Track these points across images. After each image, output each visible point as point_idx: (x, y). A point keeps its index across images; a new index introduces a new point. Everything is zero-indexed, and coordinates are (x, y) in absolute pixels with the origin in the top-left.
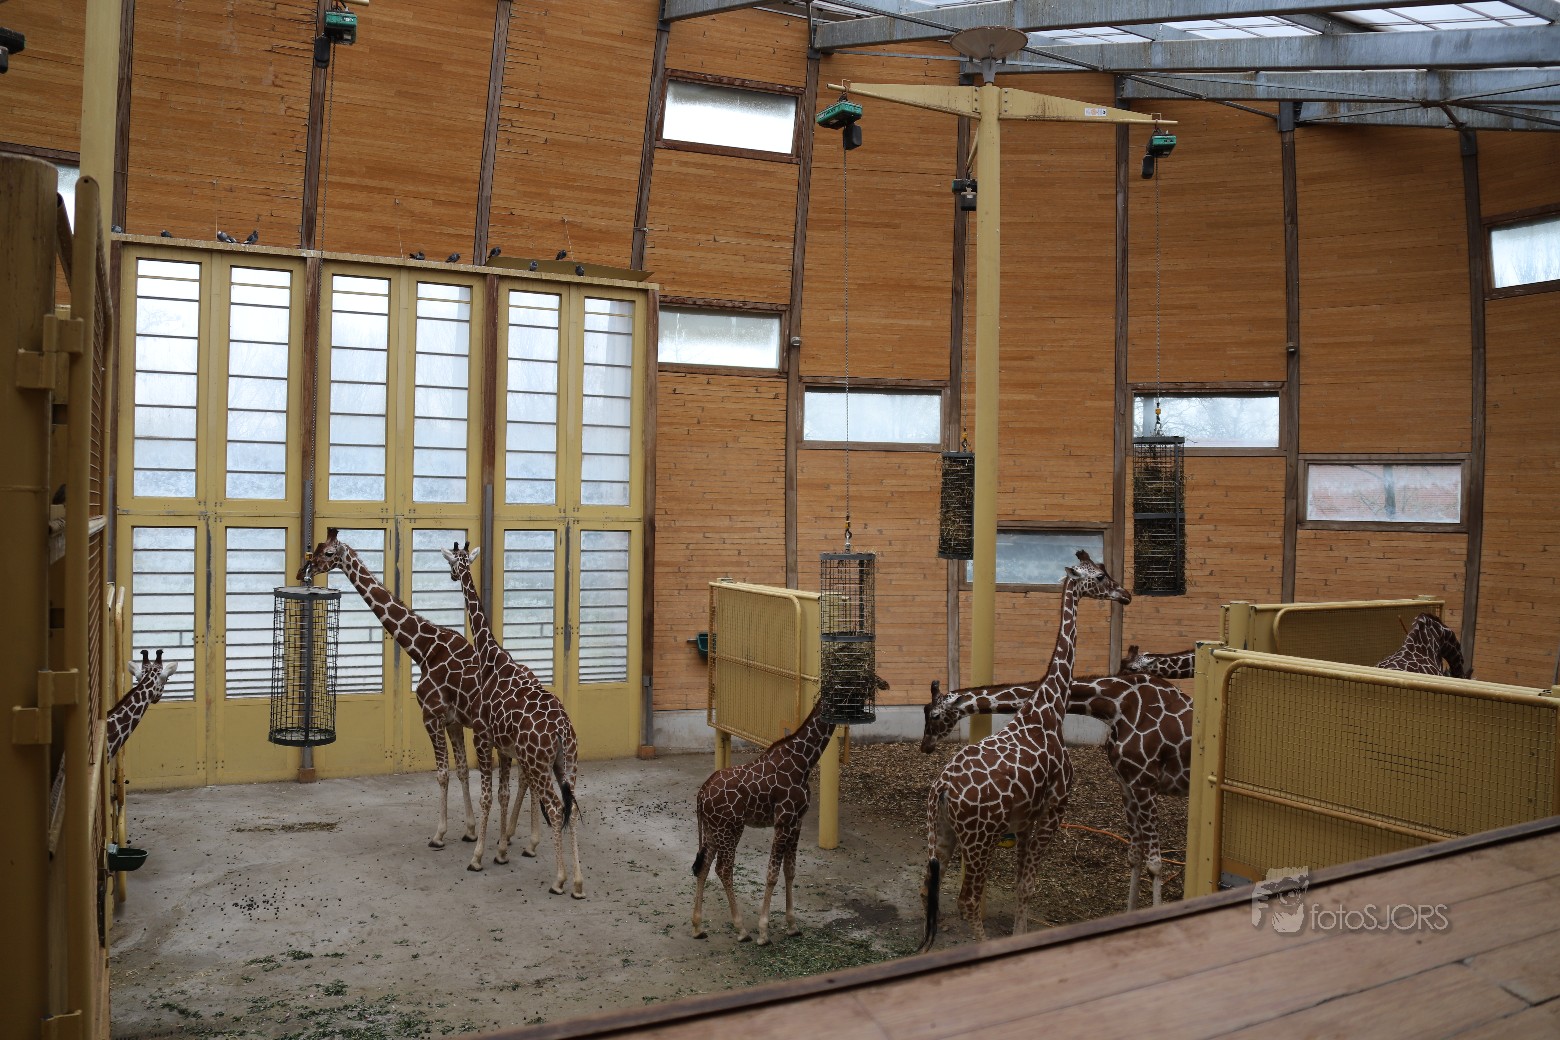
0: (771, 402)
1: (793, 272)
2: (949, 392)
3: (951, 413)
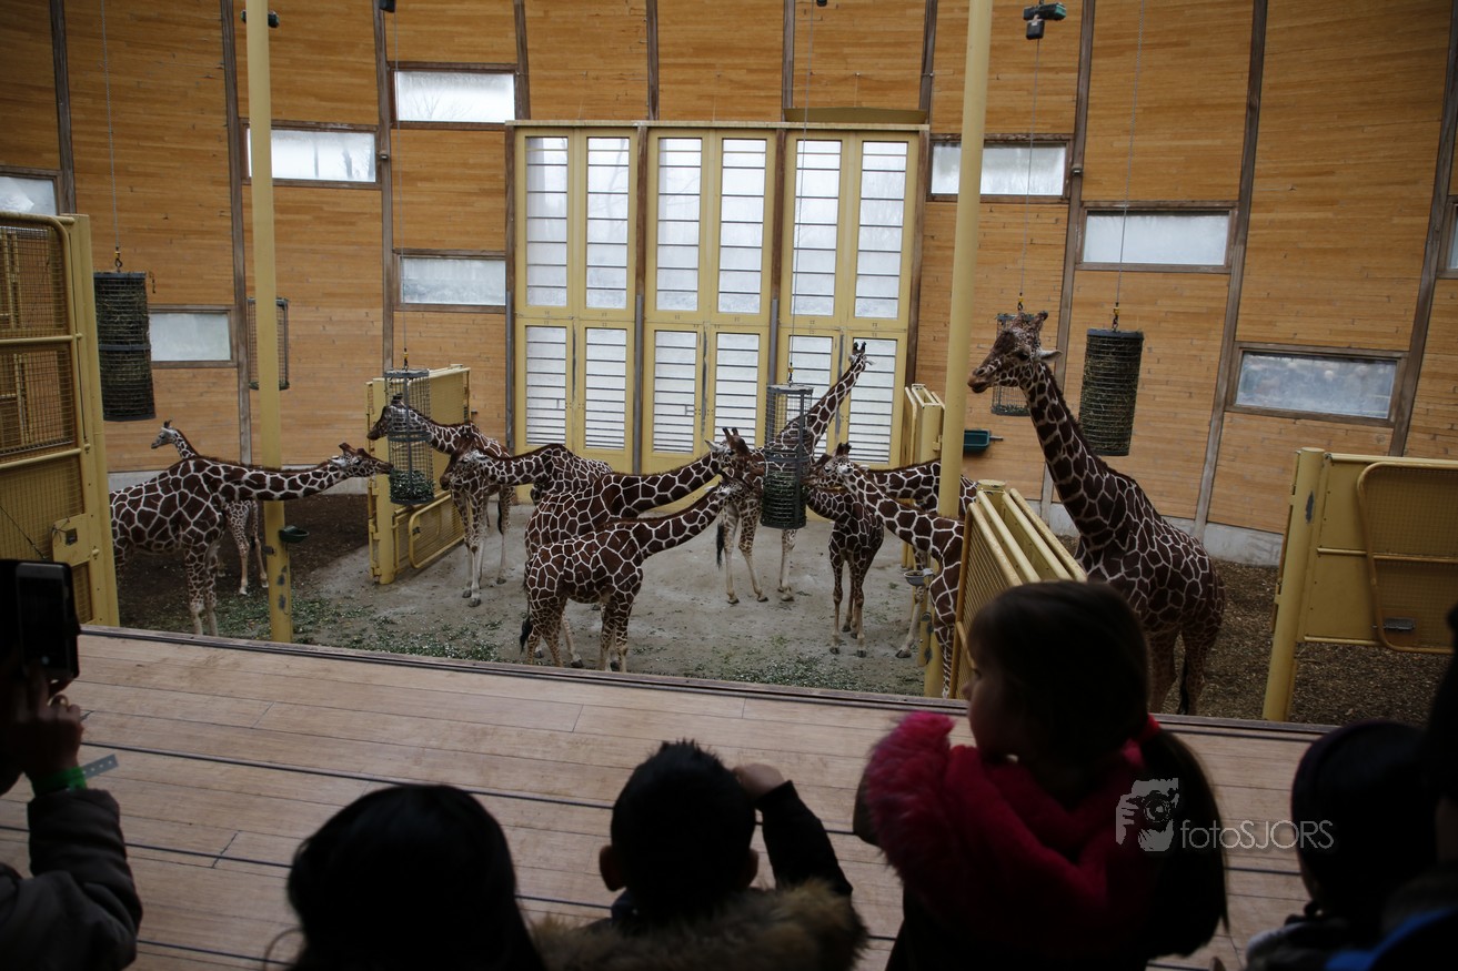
0: (1050, 226)
1: (1078, 102)
2: (1237, 213)
3: (1237, 234)
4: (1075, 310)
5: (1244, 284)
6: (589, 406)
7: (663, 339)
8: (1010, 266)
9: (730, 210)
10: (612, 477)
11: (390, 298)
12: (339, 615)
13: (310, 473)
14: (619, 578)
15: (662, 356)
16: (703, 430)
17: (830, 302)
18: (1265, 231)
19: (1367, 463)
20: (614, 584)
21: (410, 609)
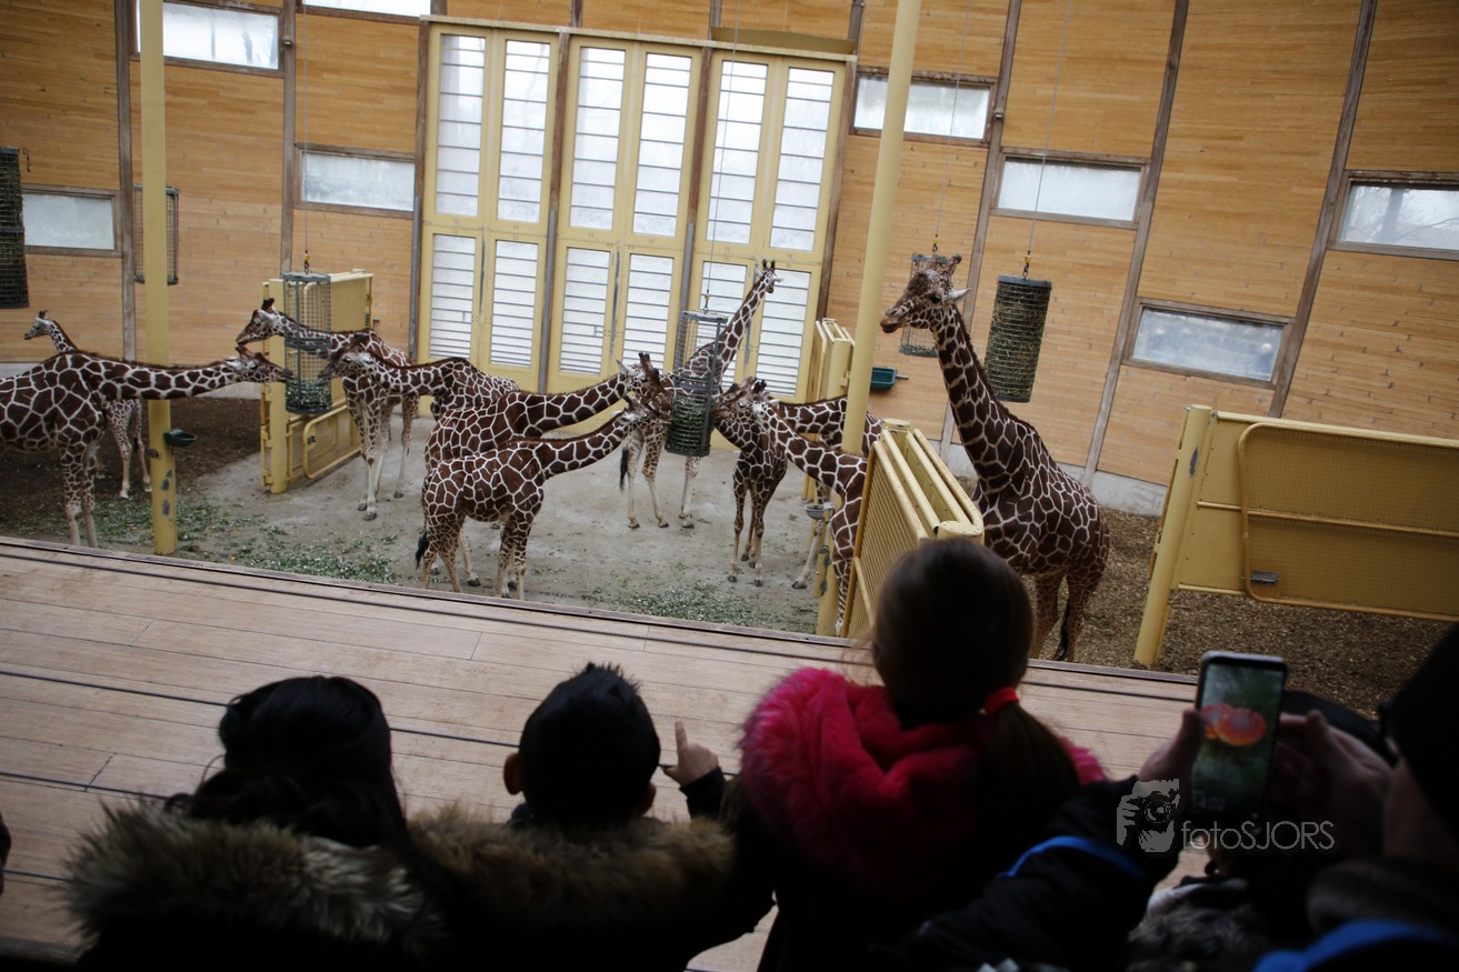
0: (970, 169)
1: (1005, 45)
2: (1148, 170)
3: (1146, 191)
4: (986, 255)
5: (1149, 241)
6: (496, 320)
7: (575, 256)
8: (926, 207)
9: (650, 128)
10: (517, 394)
11: (290, 195)
12: (227, 523)
13: (200, 371)
14: (519, 497)
15: (573, 274)
16: (611, 351)
17: (746, 230)
18: (1172, 191)
19: (1249, 423)
20: (514, 503)
21: (302, 520)
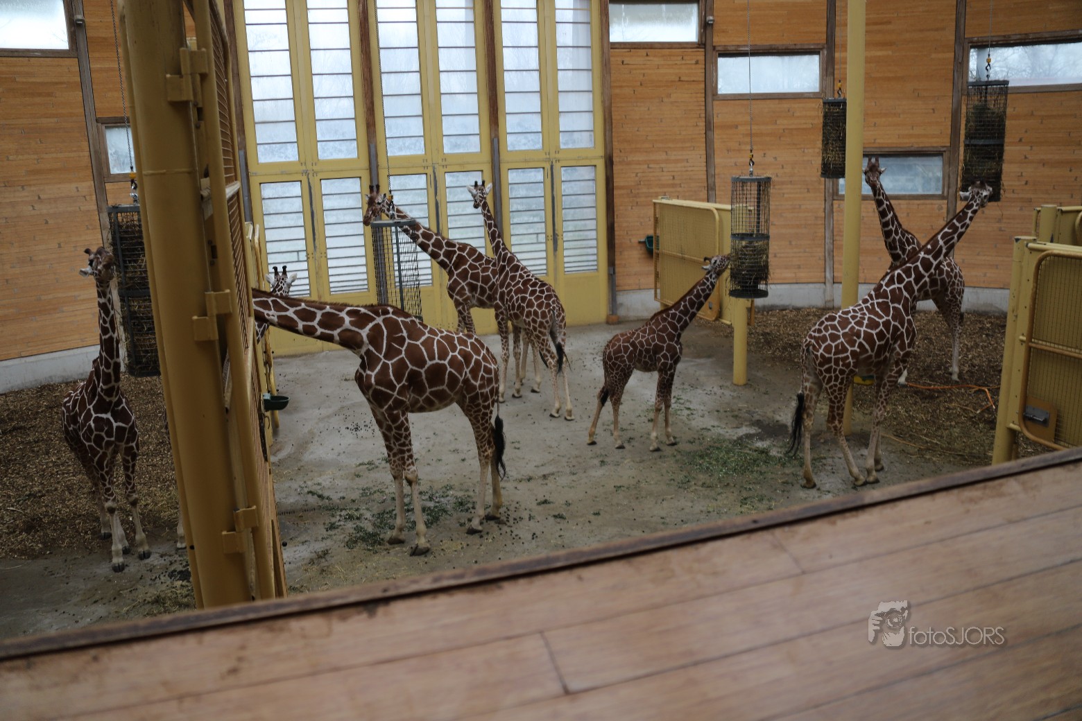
0: (693, 66)
2: (825, 53)
3: (826, 68)
4: (716, 132)
6: (330, 254)
8: (665, 100)
11: (99, 171)
17: (539, 138)
